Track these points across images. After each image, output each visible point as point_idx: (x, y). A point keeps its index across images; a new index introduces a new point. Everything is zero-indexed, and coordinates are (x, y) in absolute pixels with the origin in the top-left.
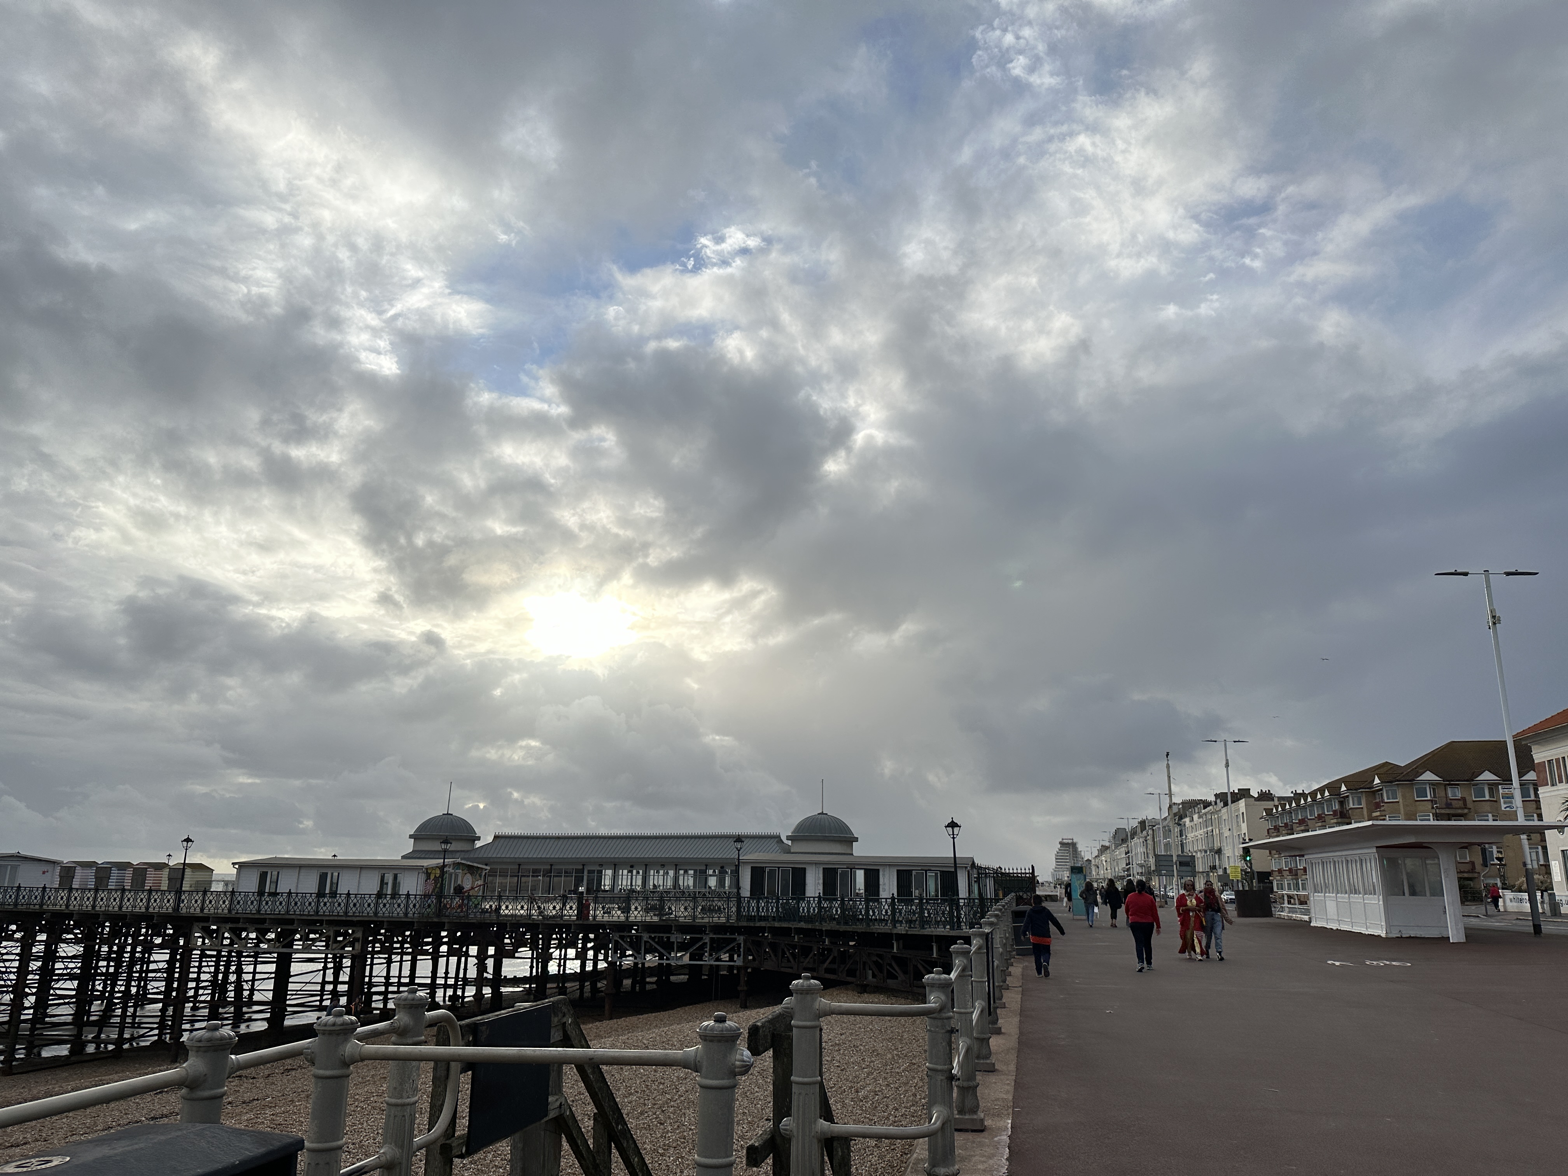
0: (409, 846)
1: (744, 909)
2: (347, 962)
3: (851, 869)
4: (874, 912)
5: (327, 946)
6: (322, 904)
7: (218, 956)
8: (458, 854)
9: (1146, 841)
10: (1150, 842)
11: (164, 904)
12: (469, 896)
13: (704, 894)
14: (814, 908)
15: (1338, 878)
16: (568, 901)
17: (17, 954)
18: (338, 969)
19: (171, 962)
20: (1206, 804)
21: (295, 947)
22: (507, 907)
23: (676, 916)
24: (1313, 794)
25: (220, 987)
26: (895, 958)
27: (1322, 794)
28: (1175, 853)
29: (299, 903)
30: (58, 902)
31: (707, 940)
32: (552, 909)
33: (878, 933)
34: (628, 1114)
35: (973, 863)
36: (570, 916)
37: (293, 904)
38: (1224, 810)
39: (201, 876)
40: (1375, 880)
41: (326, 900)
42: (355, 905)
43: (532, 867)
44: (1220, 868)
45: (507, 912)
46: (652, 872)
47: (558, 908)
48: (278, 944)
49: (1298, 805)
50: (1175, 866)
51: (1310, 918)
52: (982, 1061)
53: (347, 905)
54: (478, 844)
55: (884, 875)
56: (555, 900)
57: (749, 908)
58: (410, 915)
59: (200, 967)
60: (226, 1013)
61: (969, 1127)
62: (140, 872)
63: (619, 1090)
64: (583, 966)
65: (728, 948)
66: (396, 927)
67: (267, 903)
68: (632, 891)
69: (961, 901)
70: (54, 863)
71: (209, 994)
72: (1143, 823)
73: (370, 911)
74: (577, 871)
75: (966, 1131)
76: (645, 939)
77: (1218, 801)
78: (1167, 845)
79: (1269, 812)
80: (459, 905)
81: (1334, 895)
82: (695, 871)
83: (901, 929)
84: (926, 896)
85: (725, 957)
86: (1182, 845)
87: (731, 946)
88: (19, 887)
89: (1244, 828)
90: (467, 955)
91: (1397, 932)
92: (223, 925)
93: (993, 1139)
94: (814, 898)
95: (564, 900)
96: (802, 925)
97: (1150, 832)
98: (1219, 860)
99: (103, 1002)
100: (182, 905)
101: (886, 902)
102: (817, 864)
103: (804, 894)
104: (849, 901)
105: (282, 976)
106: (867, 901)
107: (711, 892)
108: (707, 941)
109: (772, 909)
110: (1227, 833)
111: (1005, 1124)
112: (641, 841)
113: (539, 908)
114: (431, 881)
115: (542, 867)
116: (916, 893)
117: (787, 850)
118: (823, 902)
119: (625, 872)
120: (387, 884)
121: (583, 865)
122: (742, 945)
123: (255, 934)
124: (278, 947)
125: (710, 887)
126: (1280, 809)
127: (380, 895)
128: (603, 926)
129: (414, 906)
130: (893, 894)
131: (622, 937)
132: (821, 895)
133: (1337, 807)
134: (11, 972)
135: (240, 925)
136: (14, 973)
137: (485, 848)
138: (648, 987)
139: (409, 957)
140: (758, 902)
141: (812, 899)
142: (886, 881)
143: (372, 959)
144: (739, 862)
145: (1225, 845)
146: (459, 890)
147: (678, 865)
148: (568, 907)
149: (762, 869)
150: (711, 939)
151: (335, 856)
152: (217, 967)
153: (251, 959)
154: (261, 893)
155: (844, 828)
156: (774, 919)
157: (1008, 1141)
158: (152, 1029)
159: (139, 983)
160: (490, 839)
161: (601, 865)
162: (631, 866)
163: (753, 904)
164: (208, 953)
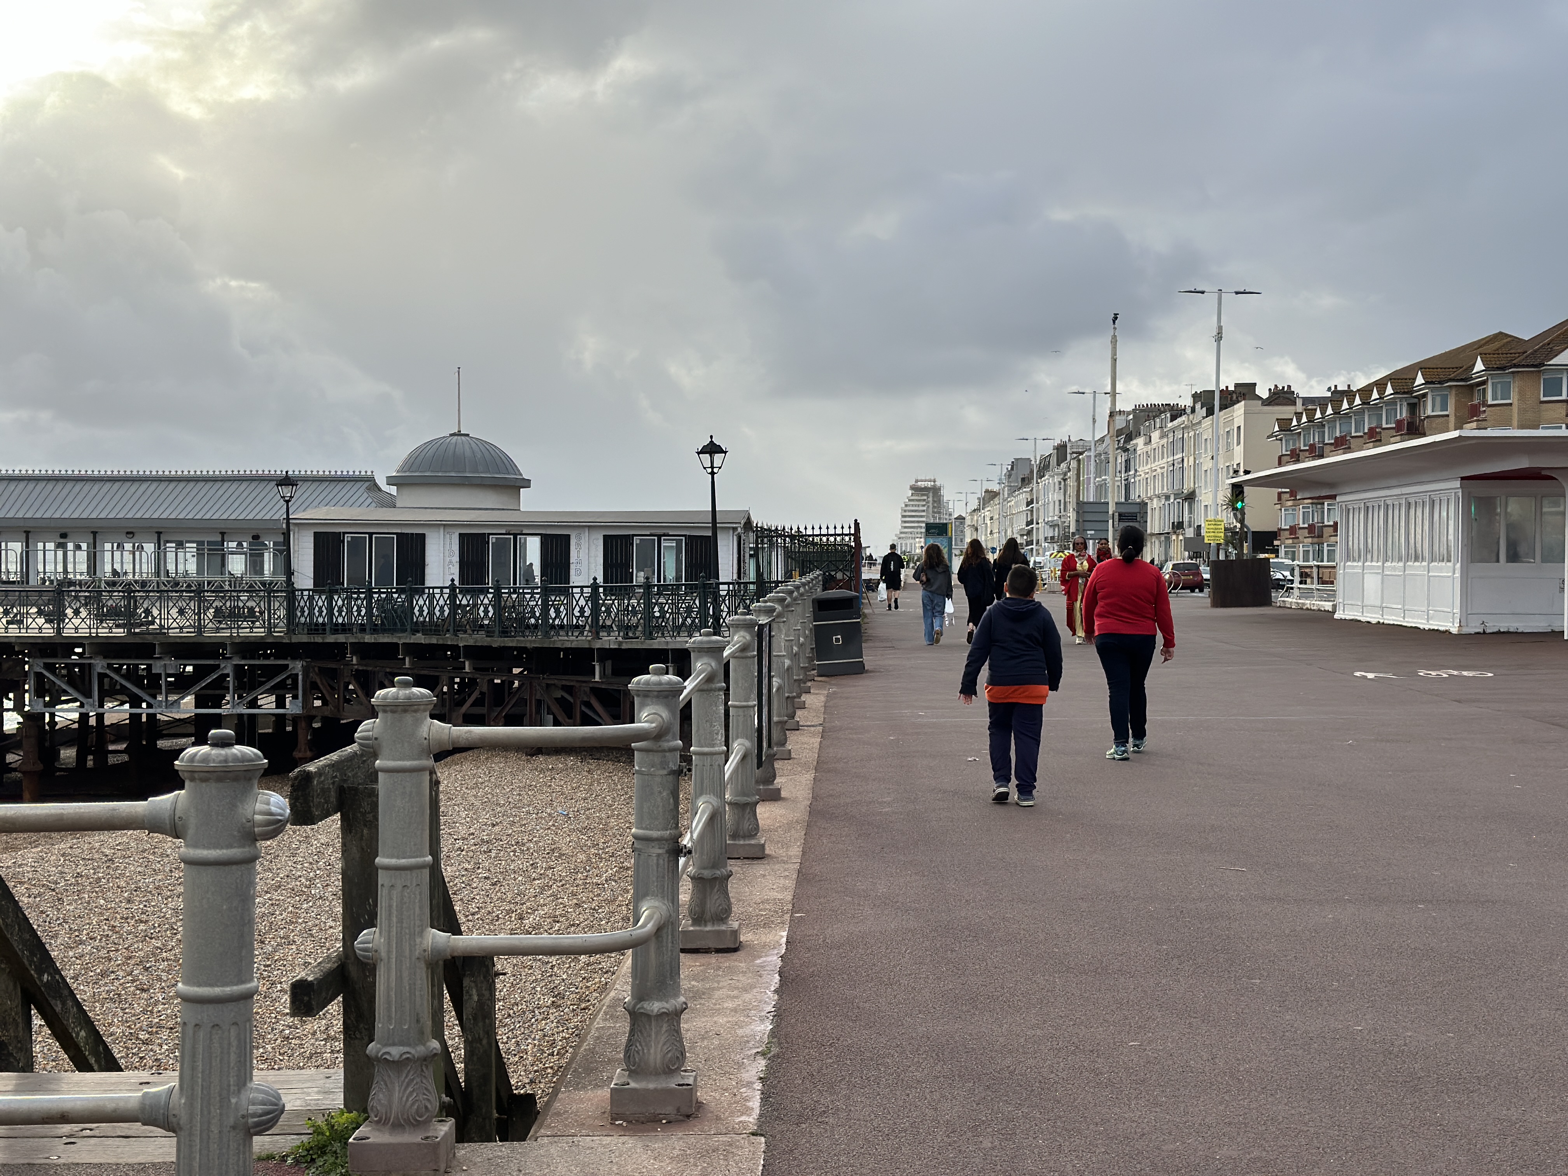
1: (303, 612)
3: (515, 535)
4: (557, 611)
9: (1065, 480)
10: (1071, 483)
13: (220, 587)
14: (442, 608)
15: (1390, 534)
20: (1176, 412)
23: (162, 627)
24: (1366, 392)
26: (597, 691)
27: (1381, 392)
28: (1113, 498)
31: (227, 668)
33: (567, 650)
34: (75, 978)
35: (748, 524)
38: (1208, 421)
40: (1451, 537)
44: (1190, 526)
46: (108, 546)
49: (1336, 412)
50: (1111, 522)
51: (1334, 606)
52: (742, 842)
55: (578, 544)
57: (312, 609)
61: (712, 945)
63: (56, 936)
65: (272, 684)
68: (68, 582)
69: (721, 587)
72: (1061, 449)
75: (707, 951)
76: (99, 669)
77: (1198, 406)
78: (1101, 488)
79: (1285, 425)
81: (1380, 564)
82: (200, 543)
83: (610, 640)
84: (659, 581)
85: (267, 700)
86: (1127, 487)
87: (278, 679)
89: (1238, 452)
91: (1478, 625)
93: (753, 961)
94: (442, 588)
96: (420, 638)
97: (1074, 464)
98: (1190, 512)
101: (582, 593)
102: (446, 526)
103: (423, 582)
104: (510, 593)
106: (546, 592)
107: (235, 581)
108: (229, 670)
109: (359, 611)
110: (1207, 464)
111: (777, 938)
116: (639, 578)
117: (390, 503)
118: (460, 597)
119: (50, 546)
122: (300, 677)
125: (232, 574)
126: (1304, 419)
130: (595, 579)
131: (50, 668)
132: (457, 583)
133: (1403, 413)
138: (112, 760)
140: (330, 599)
141: (436, 591)
142: (583, 555)
144: (288, 524)
145: (1203, 484)
147: (160, 533)
149: (337, 538)
150: (238, 669)
155: (505, 463)
156: (362, 628)
157: (779, 963)
162: (63, 534)
163: (321, 601)
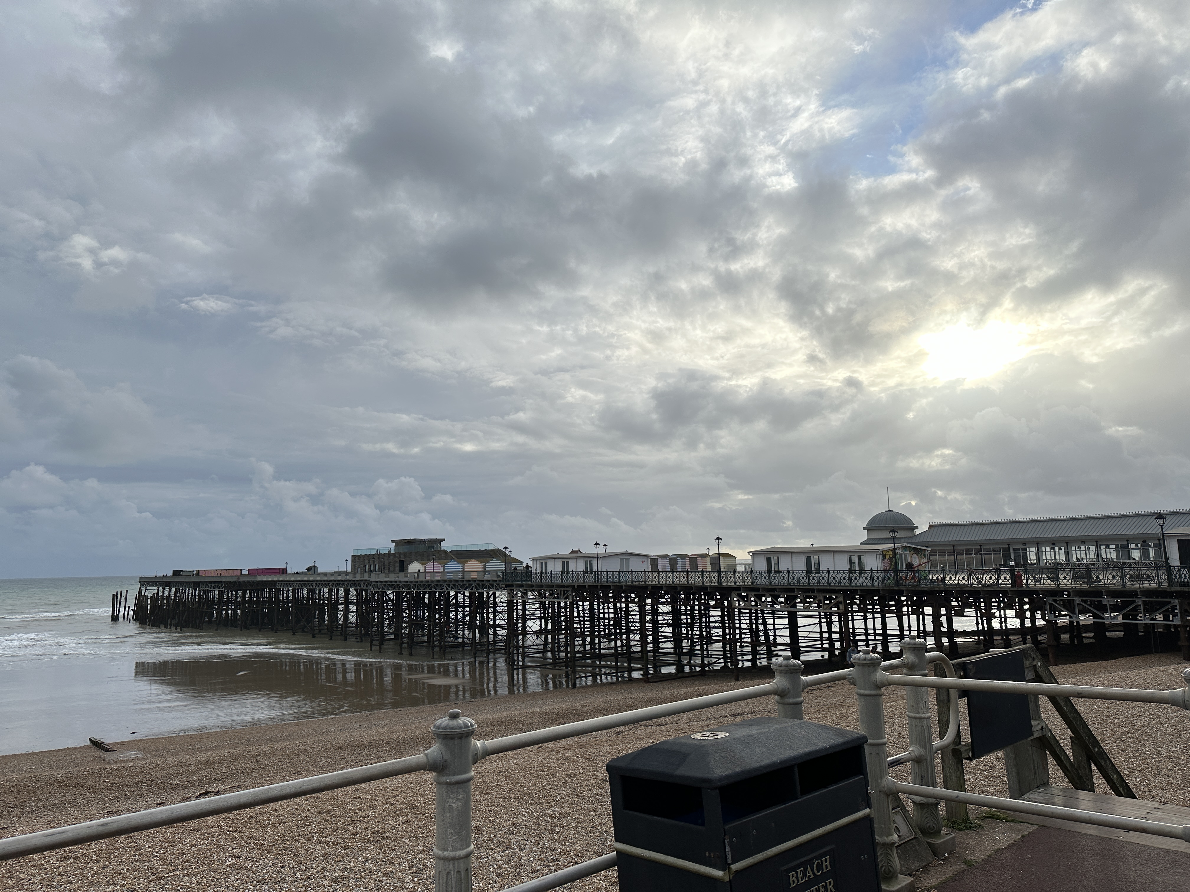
0: (864, 536)
1: (1176, 577)
2: (835, 618)
5: (819, 607)
6: (811, 578)
7: (750, 613)
8: (903, 540)
11: (712, 580)
12: (918, 571)
13: (1130, 565)
16: (1002, 573)
17: (637, 611)
18: (830, 623)
19: (722, 616)
21: (797, 607)
22: (951, 578)
23: (1105, 584)
25: (754, 633)
29: (796, 578)
30: (653, 579)
31: (1139, 602)
32: (989, 579)
36: (1006, 584)
37: (792, 578)
39: (729, 561)
41: (813, 575)
42: (834, 578)
43: (964, 548)
45: (951, 582)
46: (1073, 548)
47: (993, 578)
48: (787, 606)
53: (829, 578)
54: (917, 532)
56: (990, 572)
57: (1180, 575)
58: (876, 585)
59: (740, 620)
60: (761, 650)
62: (694, 560)
64: (1022, 623)
65: (1163, 609)
66: (866, 594)
67: (775, 578)
68: (1057, 564)
70: (647, 556)
71: (749, 638)
73: (846, 582)
74: (1004, 549)
76: (1077, 603)
80: (912, 577)
82: (1117, 546)
85: (1160, 617)
87: (1166, 608)
88: (632, 571)
90: (923, 614)
92: (750, 593)
95: (998, 573)
99: (688, 641)
100: (722, 580)
105: (793, 627)
107: (1136, 562)
112: (1058, 523)
113: (977, 578)
114: (887, 560)
115: (973, 548)
119: (1048, 549)
120: (854, 563)
121: (1009, 545)
122: (1177, 607)
123: (770, 598)
124: (787, 607)
125: (1134, 559)
127: (850, 571)
128: (1036, 592)
129: (878, 578)
131: (1055, 601)
134: (636, 622)
135: (760, 593)
136: (638, 622)
137: (923, 535)
138: (1085, 641)
139: (879, 615)
143: (852, 616)
144: (1163, 536)
146: (910, 566)
147: (1098, 541)
148: (1002, 578)
150: (1144, 602)
151: (812, 545)
152: (751, 619)
153: (770, 615)
154: (769, 571)
158: (720, 659)
159: (706, 630)
160: (925, 528)
161: (1024, 544)
162: (1053, 543)
163: (1185, 572)
164: (743, 611)
